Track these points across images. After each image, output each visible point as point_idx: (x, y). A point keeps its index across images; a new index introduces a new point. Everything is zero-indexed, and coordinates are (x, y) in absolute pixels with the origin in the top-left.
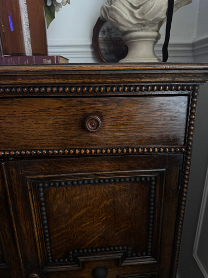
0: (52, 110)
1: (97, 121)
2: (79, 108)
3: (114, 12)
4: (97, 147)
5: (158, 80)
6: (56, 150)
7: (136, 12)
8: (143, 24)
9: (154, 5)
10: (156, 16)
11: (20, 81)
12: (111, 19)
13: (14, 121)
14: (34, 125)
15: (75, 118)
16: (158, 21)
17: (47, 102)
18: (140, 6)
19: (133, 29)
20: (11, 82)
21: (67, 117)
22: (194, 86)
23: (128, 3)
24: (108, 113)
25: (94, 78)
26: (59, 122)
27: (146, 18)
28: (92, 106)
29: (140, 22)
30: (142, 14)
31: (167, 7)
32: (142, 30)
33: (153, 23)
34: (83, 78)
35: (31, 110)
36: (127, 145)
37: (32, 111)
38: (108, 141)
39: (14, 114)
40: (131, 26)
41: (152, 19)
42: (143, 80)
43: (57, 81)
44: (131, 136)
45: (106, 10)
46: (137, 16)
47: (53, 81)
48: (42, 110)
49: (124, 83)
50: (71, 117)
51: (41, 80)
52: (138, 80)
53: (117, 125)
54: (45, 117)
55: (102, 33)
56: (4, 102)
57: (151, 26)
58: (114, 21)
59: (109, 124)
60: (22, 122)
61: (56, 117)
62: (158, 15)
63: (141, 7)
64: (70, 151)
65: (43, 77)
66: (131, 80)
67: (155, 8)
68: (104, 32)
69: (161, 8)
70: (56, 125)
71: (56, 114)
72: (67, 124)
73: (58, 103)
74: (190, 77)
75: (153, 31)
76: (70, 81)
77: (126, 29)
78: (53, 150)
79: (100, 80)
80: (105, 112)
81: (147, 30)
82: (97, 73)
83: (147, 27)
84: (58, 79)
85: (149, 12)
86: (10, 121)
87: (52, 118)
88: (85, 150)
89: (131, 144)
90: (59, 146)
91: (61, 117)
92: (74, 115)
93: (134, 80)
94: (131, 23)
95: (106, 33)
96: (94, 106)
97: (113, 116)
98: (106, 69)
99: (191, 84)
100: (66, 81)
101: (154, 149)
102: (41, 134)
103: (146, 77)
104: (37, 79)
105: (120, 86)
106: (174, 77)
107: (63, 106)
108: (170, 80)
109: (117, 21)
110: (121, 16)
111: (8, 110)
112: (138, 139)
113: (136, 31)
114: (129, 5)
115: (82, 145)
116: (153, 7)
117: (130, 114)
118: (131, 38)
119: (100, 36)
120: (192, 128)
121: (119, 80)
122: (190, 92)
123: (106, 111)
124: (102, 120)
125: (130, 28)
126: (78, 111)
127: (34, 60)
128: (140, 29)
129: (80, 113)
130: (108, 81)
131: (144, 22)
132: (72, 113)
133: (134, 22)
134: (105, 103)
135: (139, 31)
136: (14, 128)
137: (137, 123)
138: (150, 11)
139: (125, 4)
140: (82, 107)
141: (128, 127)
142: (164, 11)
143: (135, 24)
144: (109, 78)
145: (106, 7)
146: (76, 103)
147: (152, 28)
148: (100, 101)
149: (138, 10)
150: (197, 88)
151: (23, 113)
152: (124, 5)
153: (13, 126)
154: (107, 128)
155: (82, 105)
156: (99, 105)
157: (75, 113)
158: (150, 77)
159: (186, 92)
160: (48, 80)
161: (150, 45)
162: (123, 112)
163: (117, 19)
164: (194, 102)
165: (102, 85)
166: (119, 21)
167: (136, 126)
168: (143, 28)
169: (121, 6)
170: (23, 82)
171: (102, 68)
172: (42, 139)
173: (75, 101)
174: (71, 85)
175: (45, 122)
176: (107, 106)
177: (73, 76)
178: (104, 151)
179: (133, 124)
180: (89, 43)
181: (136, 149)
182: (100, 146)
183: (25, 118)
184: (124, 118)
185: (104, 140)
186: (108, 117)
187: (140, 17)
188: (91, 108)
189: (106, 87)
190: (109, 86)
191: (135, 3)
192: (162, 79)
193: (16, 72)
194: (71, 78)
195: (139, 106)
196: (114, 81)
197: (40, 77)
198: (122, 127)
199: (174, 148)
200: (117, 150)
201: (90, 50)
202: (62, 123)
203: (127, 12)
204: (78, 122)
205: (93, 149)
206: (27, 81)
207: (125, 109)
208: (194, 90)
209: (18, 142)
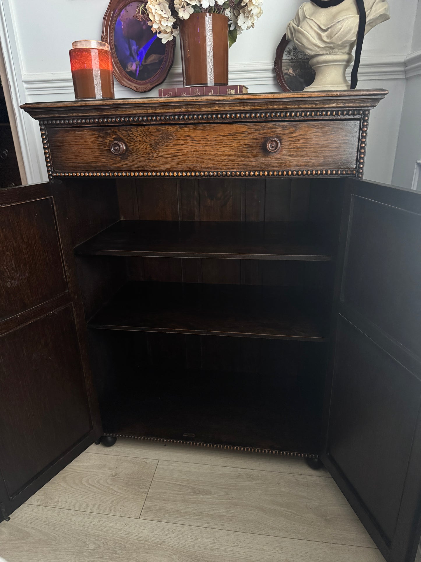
0: (237, 134)
1: (277, 143)
2: (261, 132)
3: (300, 35)
4: (274, 169)
5: (331, 105)
6: (238, 171)
7: (323, 35)
8: (331, 48)
9: (343, 28)
10: (345, 39)
11: (216, 108)
12: (297, 42)
13: (206, 144)
14: (222, 148)
15: (257, 141)
16: (347, 43)
17: (235, 127)
18: (329, 28)
19: (321, 53)
20: (210, 109)
21: (251, 141)
22: (364, 111)
23: (316, 25)
24: (287, 137)
25: (276, 105)
26: (243, 146)
27: (334, 41)
28: (273, 130)
29: (328, 45)
30: (330, 36)
31: (357, 28)
32: (330, 54)
33: (342, 46)
34: (267, 105)
35: (221, 134)
36: (302, 168)
37: (222, 136)
38: (284, 163)
39: (207, 138)
40: (318, 50)
41: (340, 43)
42: (318, 106)
43: (246, 108)
44: (306, 158)
45: (293, 30)
46: (325, 39)
47: (243, 108)
48: (230, 135)
49: (301, 108)
50: (254, 141)
51: (233, 107)
52: (314, 106)
53: (294, 148)
54: (232, 141)
55: (287, 53)
56: (200, 128)
57: (341, 49)
58: (300, 44)
59: (287, 147)
60: (213, 145)
61: (241, 141)
62: (347, 37)
63: (330, 30)
64: (250, 172)
65: (236, 105)
66: (307, 106)
67: (343, 31)
68: (289, 52)
69: (350, 30)
70: (241, 148)
71: (241, 138)
72: (251, 147)
73: (243, 128)
74: (359, 102)
75: (343, 53)
76: (257, 107)
77: (312, 53)
78: (236, 172)
79: (281, 107)
80: (284, 136)
81: (336, 54)
82: (280, 100)
83: (336, 50)
84: (247, 106)
85: (336, 35)
86: (204, 145)
87: (238, 141)
88: (264, 172)
89: (306, 166)
90: (241, 168)
91: (246, 141)
92: (256, 139)
93: (310, 106)
94: (319, 47)
95: (292, 54)
96: (275, 130)
97: (291, 139)
98: (286, 97)
99: (361, 108)
100: (253, 108)
101: (327, 171)
102: (227, 157)
103: (320, 103)
104: (230, 106)
105: (298, 111)
106: (345, 103)
107: (248, 130)
108: (342, 105)
109: (304, 45)
110: (308, 39)
111: (203, 135)
112: (313, 161)
113: (323, 55)
114: (317, 27)
115: (262, 167)
116: (342, 30)
117: (306, 137)
118: (318, 63)
119: (285, 57)
120: (363, 151)
121: (297, 106)
122: (361, 116)
123: (285, 134)
124: (281, 143)
125: (318, 52)
126: (260, 134)
127: (219, 90)
128: (328, 52)
129: (262, 136)
130: (288, 107)
131: (332, 45)
132: (255, 137)
133: (322, 45)
134: (284, 128)
135: (327, 54)
136: (205, 151)
137: (312, 146)
138: (338, 34)
139: (313, 27)
140: (264, 131)
141: (304, 149)
142: (354, 33)
143: (323, 48)
144: (288, 105)
145: (293, 27)
146: (259, 127)
147: (342, 51)
148: (279, 126)
149: (326, 33)
150: (367, 112)
151: (214, 138)
152: (311, 27)
153: (205, 149)
154: (285, 151)
155: (264, 130)
156: (279, 129)
157: (258, 137)
158: (323, 104)
159: (358, 117)
160: (239, 107)
161: (340, 70)
162: (300, 135)
163: (303, 43)
164: (365, 125)
165: (282, 111)
166: (305, 44)
167: (312, 149)
168: (331, 51)
169: (308, 28)
170: (219, 109)
171: (284, 97)
172: (228, 162)
173: (258, 126)
174: (257, 111)
175: (231, 146)
176: (286, 130)
177: (259, 104)
178: (280, 173)
179: (308, 147)
180: (271, 66)
181: (311, 172)
182: (277, 169)
183: (216, 142)
184: (301, 141)
185: (281, 163)
186: (286, 141)
187: (328, 41)
188: (272, 132)
189: (286, 112)
190: (288, 112)
191: (324, 25)
192: (335, 105)
193: (215, 101)
194: (258, 105)
195: (315, 129)
196: (293, 107)
197: (233, 105)
198: (299, 150)
199: (345, 170)
200: (293, 172)
201: (271, 75)
202: (246, 146)
203: (314, 34)
204: (259, 145)
205: (271, 171)
206: (222, 109)
207: (303, 132)
208: (365, 115)
209: (208, 164)
